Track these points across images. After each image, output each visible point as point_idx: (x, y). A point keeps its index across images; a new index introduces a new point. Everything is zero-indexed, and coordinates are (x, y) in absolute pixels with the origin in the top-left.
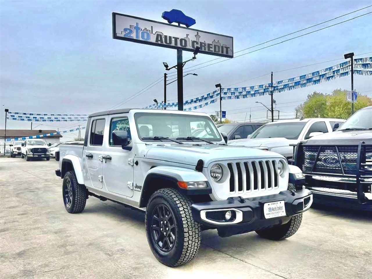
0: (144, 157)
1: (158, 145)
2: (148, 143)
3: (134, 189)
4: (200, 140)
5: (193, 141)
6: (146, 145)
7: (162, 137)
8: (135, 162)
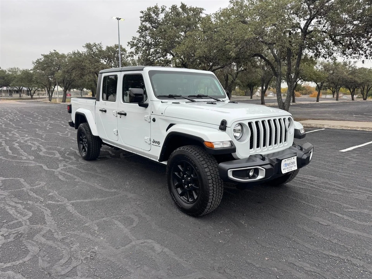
0: (162, 115)
1: (173, 103)
2: (163, 101)
3: (152, 143)
4: (208, 97)
5: (202, 99)
6: (162, 102)
7: (176, 95)
8: (152, 119)
